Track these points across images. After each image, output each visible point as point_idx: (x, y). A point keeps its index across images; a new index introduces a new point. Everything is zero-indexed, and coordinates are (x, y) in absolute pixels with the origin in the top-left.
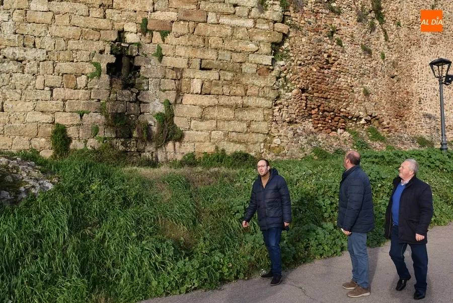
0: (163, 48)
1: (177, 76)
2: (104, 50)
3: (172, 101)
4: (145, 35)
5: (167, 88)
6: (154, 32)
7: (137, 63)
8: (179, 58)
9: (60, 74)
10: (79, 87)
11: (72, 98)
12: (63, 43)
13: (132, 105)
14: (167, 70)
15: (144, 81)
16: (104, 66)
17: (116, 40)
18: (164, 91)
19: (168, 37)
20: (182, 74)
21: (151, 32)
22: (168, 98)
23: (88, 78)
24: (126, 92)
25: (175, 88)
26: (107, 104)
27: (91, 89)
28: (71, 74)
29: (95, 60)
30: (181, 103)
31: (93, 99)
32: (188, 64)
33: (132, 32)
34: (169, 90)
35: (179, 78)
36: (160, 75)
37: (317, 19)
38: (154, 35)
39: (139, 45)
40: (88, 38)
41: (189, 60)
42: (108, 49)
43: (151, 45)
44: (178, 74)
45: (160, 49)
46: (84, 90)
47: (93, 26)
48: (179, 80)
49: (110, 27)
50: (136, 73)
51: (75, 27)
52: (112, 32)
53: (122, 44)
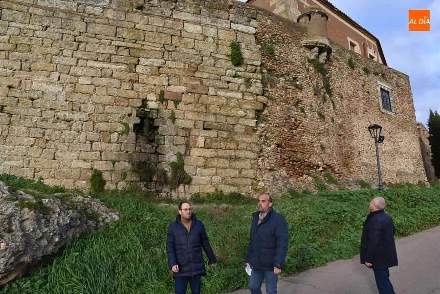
0: (176, 113)
1: (186, 134)
2: (132, 114)
3: (183, 153)
4: (162, 103)
5: (179, 144)
6: (169, 101)
7: (156, 124)
8: (188, 121)
9: (99, 131)
10: (112, 141)
11: (107, 150)
12: (101, 108)
13: (153, 155)
14: (179, 130)
15: (162, 137)
16: (131, 126)
17: (141, 106)
18: (177, 145)
19: (180, 104)
20: (190, 132)
21: (167, 100)
22: (180, 151)
23: (119, 134)
24: (149, 146)
25: (184, 143)
26: (134, 154)
27: (121, 143)
28: (106, 131)
29: (124, 121)
30: (189, 155)
31: (123, 151)
32: (194, 125)
33: (152, 101)
34: (180, 145)
35: (188, 135)
36: (173, 133)
37: (286, 93)
38: (169, 103)
39: (158, 110)
40: (120, 104)
41: (195, 122)
42: (135, 113)
43: (167, 110)
44: (187, 133)
45: (173, 113)
46: (116, 144)
47: (124, 96)
48: (188, 137)
49: (136, 97)
50: (154, 131)
51: (110, 96)
52: (138, 100)
53: (145, 110)
